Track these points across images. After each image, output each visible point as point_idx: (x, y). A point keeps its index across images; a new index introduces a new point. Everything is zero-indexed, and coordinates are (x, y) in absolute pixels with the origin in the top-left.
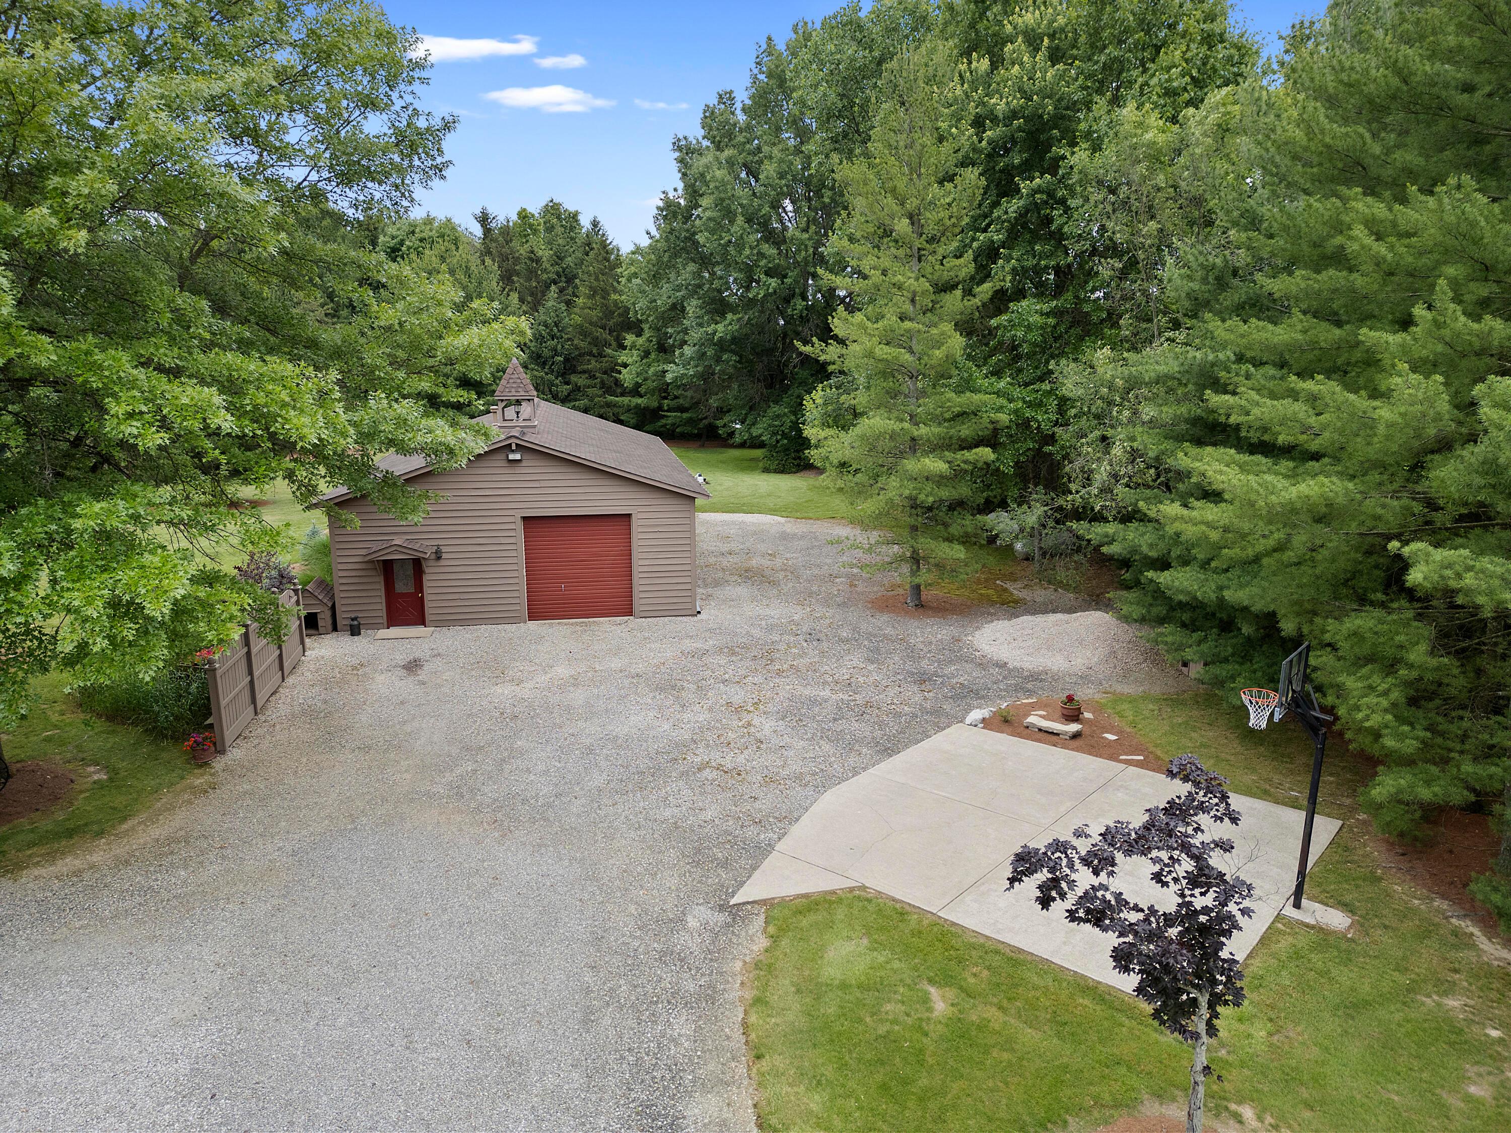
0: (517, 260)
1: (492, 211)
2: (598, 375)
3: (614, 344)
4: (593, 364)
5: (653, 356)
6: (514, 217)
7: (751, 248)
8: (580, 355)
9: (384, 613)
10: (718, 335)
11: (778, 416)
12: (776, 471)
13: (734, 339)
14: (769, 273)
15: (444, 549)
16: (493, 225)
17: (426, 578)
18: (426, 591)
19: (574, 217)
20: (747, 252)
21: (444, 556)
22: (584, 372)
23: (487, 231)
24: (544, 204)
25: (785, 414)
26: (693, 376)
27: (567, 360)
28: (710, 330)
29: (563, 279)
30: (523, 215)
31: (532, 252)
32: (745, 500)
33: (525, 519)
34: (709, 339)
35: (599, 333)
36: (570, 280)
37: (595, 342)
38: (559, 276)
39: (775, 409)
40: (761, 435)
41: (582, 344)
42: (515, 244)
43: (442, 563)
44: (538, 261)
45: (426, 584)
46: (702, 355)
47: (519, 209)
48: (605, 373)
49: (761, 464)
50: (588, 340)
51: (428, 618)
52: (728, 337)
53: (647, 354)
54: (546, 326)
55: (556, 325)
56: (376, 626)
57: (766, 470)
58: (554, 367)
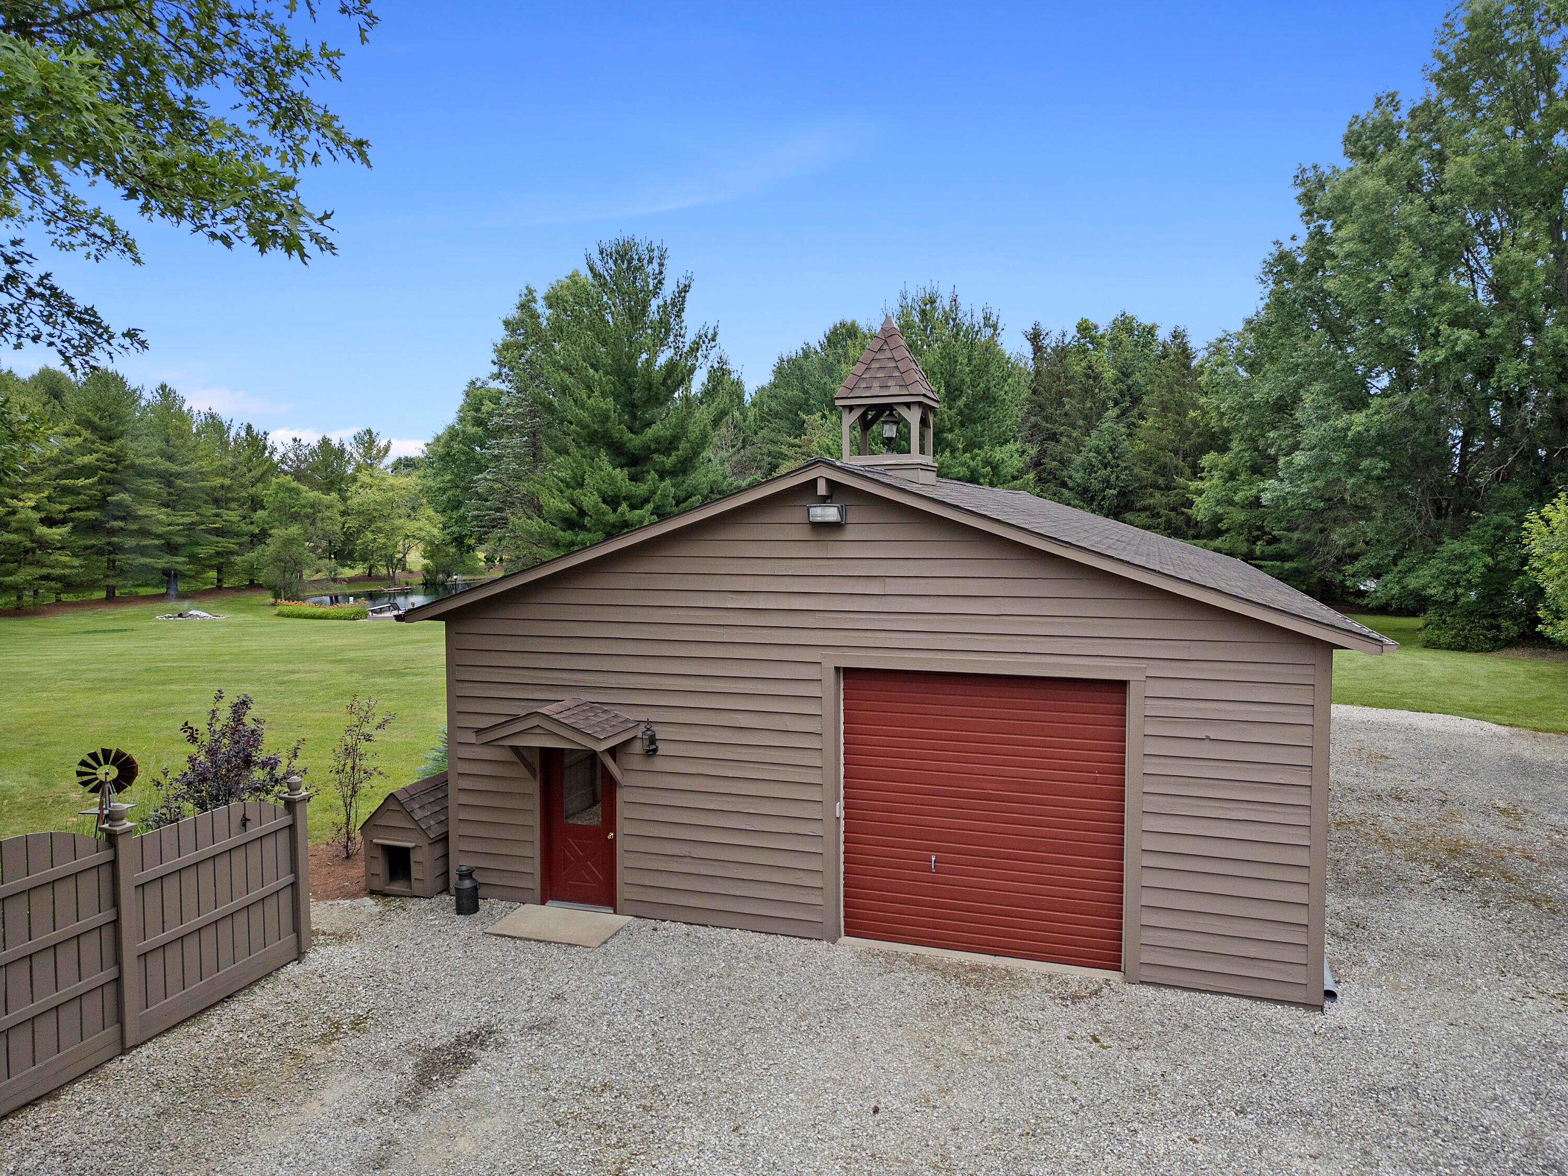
0: (1070, 379)
1: (1044, 327)
2: (1163, 511)
3: (1188, 471)
4: (1158, 498)
5: (1243, 477)
6: (1072, 332)
7: (1424, 286)
8: (1141, 488)
9: (535, 867)
10: (1355, 429)
11: (1460, 557)
12: (1450, 647)
13: (1381, 438)
14: (1456, 322)
15: (661, 733)
16: (1046, 342)
17: (622, 796)
18: (622, 827)
19: (1151, 331)
20: (1417, 292)
21: (663, 748)
22: (1144, 509)
23: (1038, 349)
24: (1114, 317)
25: (1473, 553)
26: (1307, 495)
27: (1122, 494)
28: (1340, 423)
29: (1127, 398)
30: (1085, 329)
31: (1090, 367)
32: (1406, 687)
33: (849, 674)
34: (1339, 439)
35: (1168, 458)
36: (1136, 401)
37: (1163, 470)
38: (1123, 395)
39: (1452, 546)
40: (1424, 587)
41: (1144, 473)
42: (1071, 360)
43: (659, 764)
44: (1096, 378)
45: (622, 811)
46: (1323, 465)
47: (1079, 320)
48: (1173, 509)
49: (1422, 635)
50: (1153, 468)
51: (622, 892)
52: (1373, 432)
53: (1232, 476)
54: (1099, 453)
55: (1112, 450)
56: (516, 896)
57: (1432, 645)
58: (1106, 504)
